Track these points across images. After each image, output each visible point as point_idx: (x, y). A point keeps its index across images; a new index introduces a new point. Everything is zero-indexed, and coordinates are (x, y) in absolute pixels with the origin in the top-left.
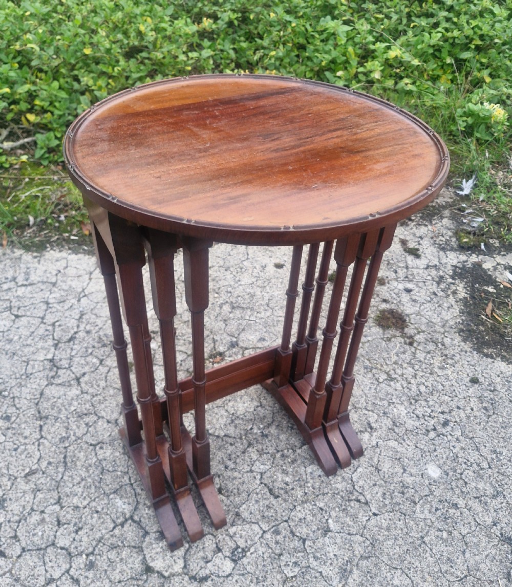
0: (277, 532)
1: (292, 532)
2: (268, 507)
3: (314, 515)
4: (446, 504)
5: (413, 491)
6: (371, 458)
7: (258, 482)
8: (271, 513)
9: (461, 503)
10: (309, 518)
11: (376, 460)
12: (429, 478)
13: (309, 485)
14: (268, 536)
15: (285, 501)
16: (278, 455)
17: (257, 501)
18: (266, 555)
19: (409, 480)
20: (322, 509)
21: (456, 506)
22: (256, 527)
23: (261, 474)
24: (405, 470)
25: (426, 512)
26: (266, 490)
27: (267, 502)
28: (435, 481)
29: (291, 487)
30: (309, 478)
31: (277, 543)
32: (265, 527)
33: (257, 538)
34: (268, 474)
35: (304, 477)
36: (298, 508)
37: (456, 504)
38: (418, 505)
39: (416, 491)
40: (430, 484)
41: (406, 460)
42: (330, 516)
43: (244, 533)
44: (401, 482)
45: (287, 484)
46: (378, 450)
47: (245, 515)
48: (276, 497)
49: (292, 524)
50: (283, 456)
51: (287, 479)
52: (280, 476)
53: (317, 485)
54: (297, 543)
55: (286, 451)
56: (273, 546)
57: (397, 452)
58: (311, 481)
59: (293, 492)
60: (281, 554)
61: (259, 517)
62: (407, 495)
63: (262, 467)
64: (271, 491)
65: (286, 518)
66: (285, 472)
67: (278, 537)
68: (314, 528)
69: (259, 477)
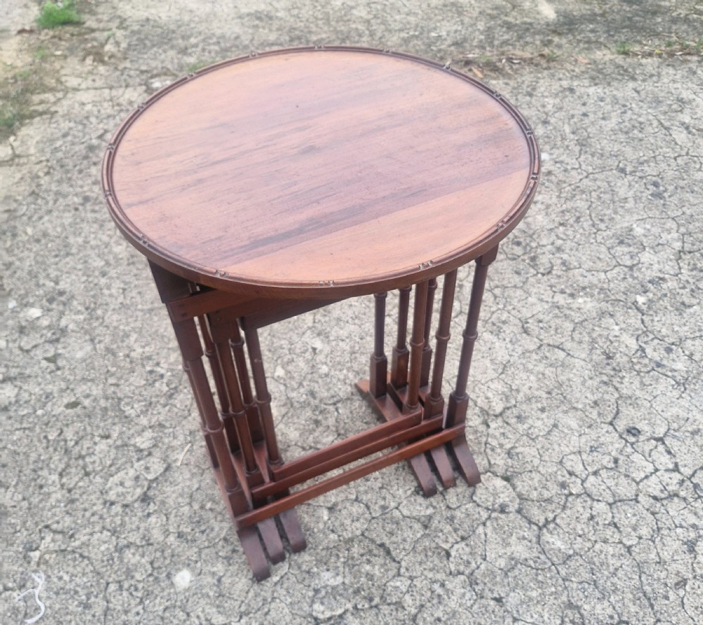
0: (384, 508)
1: (368, 507)
2: (392, 534)
3: (342, 524)
4: (189, 538)
5: (220, 554)
6: (256, 595)
7: (403, 564)
8: (389, 527)
9: (172, 538)
10: (348, 522)
11: (251, 594)
12: (193, 570)
13: (342, 560)
14: (393, 505)
15: (373, 541)
16: (377, 600)
17: (404, 540)
18: (396, 488)
19: (219, 568)
20: (333, 531)
21: (180, 535)
22: (406, 512)
23: (399, 575)
24: (219, 580)
25: (217, 529)
26: (394, 554)
27: (393, 539)
28: (189, 565)
29: (365, 558)
30: (341, 569)
31: (384, 499)
32: (396, 513)
33: (405, 502)
34: (391, 574)
35: (347, 570)
36: (359, 533)
37: (179, 537)
38: (222, 536)
39: (217, 553)
40: (196, 562)
41: (211, 594)
42: (325, 523)
43: (418, 507)
44: (230, 565)
45: (369, 562)
46: (243, 608)
47: (417, 526)
48: (382, 545)
49: (367, 516)
50: (371, 600)
51: (368, 567)
52: (377, 571)
53: (333, 559)
54: (365, 498)
55: (367, 606)
56: (388, 496)
57: (218, 607)
58: (339, 564)
59: (362, 551)
60: (381, 488)
61: (402, 523)
62: (230, 548)
63: (398, 584)
64: (388, 552)
65: (373, 521)
66: (370, 577)
67: (383, 503)
68: (344, 512)
69: (403, 570)
